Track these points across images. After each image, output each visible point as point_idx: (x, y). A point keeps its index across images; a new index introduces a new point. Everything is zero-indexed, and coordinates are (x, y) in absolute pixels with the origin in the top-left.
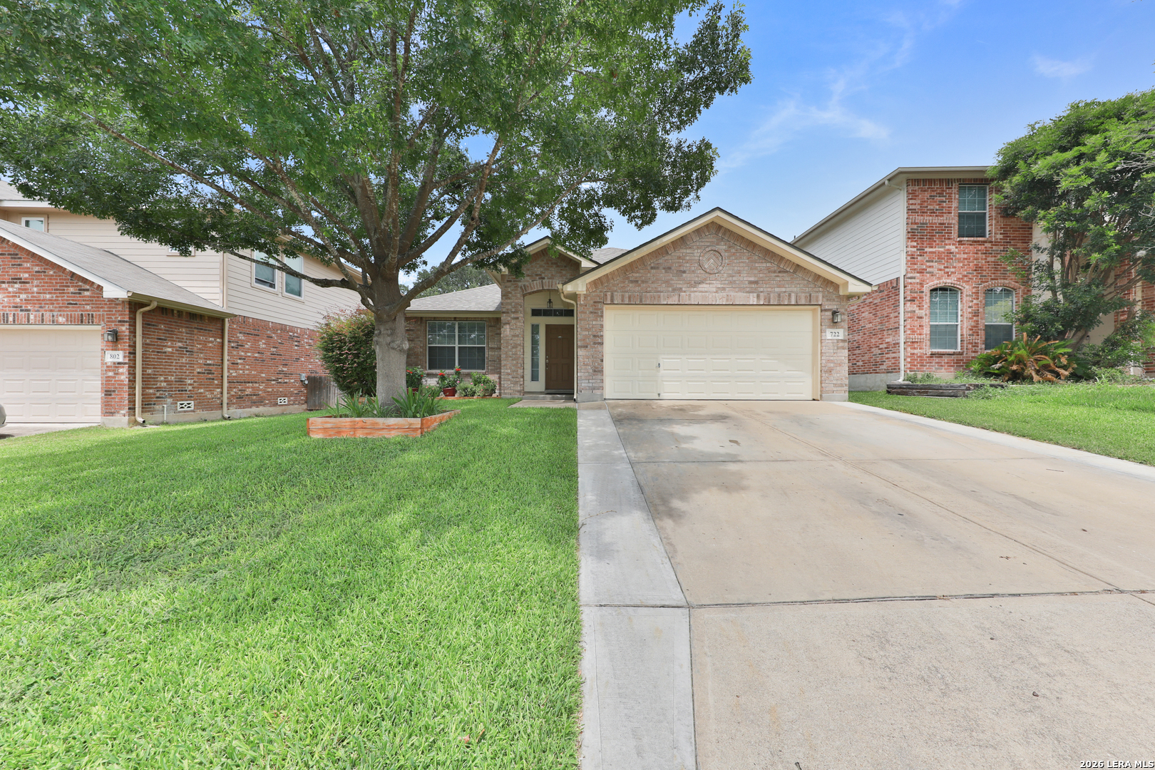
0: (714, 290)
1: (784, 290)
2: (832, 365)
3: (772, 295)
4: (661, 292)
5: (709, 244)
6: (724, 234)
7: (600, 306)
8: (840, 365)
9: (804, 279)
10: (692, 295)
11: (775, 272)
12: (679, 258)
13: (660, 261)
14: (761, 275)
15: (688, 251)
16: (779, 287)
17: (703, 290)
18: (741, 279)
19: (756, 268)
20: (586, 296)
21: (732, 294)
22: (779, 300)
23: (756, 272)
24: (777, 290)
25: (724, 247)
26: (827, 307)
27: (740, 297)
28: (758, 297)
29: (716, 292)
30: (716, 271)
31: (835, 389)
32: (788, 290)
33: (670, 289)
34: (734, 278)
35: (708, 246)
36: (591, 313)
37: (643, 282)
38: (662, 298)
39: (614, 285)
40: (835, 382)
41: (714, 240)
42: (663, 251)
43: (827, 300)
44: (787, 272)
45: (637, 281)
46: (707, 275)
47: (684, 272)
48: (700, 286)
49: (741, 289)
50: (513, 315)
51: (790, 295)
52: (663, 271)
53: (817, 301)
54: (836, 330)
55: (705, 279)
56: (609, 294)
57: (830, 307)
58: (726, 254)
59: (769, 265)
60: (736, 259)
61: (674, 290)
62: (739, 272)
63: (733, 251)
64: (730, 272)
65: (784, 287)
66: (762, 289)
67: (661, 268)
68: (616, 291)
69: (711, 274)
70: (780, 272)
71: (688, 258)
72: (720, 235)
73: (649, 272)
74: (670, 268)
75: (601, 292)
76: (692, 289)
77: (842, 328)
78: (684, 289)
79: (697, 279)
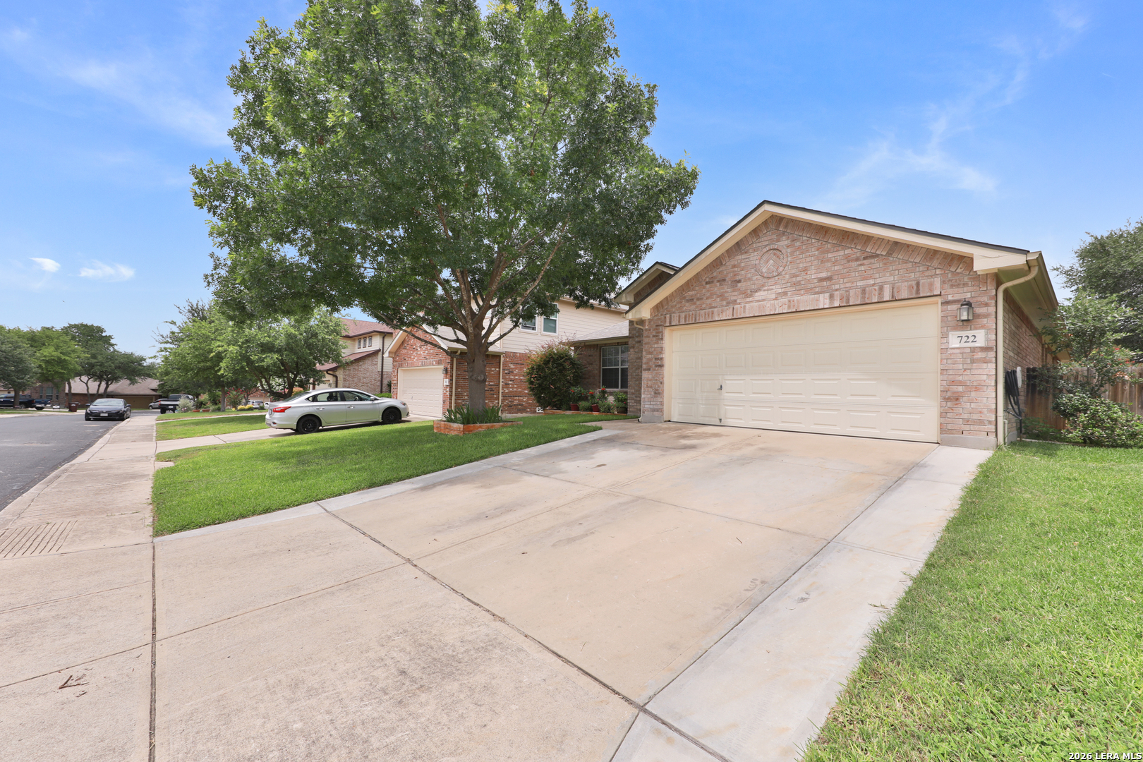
0: (774, 296)
1: (871, 282)
2: (960, 389)
3: (852, 293)
4: (715, 307)
5: (767, 243)
6: (786, 227)
7: (661, 328)
8: (977, 389)
9: (906, 262)
10: (747, 306)
11: (857, 259)
12: (734, 266)
13: (715, 274)
14: (836, 268)
15: (744, 256)
16: (865, 278)
17: (760, 298)
18: (808, 277)
19: (829, 260)
20: (650, 320)
21: (796, 298)
22: (863, 298)
23: (829, 264)
24: (860, 283)
25: (786, 242)
26: (950, 298)
27: (806, 301)
28: (831, 297)
29: (776, 299)
30: (775, 274)
31: (967, 428)
32: (878, 281)
33: (725, 303)
34: (798, 279)
35: (766, 246)
36: (654, 336)
37: (698, 299)
38: (715, 314)
39: (672, 307)
40: (966, 416)
41: (774, 237)
42: (718, 262)
43: (952, 286)
44: (877, 256)
45: (693, 299)
46: (765, 280)
47: (739, 281)
48: (757, 294)
49: (809, 291)
50: (637, 339)
51: (881, 288)
52: (718, 284)
53: (931, 290)
54: (970, 333)
55: (763, 286)
56: (668, 316)
57: (957, 297)
58: (789, 250)
59: (847, 251)
60: (802, 253)
61: (728, 303)
62: (805, 269)
63: (798, 244)
64: (793, 271)
65: (871, 278)
66: (837, 287)
67: (715, 281)
68: (674, 313)
69: (769, 278)
70: (865, 259)
71: (743, 265)
72: (781, 229)
73: (704, 288)
74: (724, 280)
75: (662, 315)
76: (748, 300)
77: (982, 327)
78: (738, 301)
79: (753, 287)
